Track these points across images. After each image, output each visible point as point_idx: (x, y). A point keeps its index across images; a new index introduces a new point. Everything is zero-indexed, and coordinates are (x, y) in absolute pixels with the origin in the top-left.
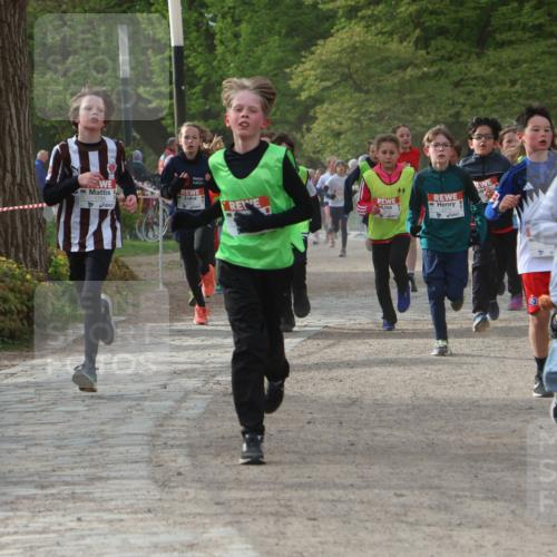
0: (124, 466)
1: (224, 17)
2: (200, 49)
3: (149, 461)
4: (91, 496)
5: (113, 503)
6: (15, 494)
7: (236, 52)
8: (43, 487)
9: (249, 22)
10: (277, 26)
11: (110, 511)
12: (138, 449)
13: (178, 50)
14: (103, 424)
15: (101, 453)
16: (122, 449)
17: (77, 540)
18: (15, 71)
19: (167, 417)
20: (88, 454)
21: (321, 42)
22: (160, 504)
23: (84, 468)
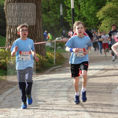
0: (62, 98)
1: (82, 2)
2: (77, 9)
3: (67, 96)
4: (55, 104)
5: (60, 105)
6: (39, 103)
7: (85, 9)
8: (45, 102)
9: (88, 3)
10: (94, 3)
11: (59, 107)
12: (65, 94)
13: (73, 9)
14: (57, 88)
15: (57, 95)
16: (61, 94)
17: (52, 113)
18: (39, 14)
19: (71, 87)
20: (54, 95)
21: (103, 7)
22: (69, 105)
23: (53, 98)
